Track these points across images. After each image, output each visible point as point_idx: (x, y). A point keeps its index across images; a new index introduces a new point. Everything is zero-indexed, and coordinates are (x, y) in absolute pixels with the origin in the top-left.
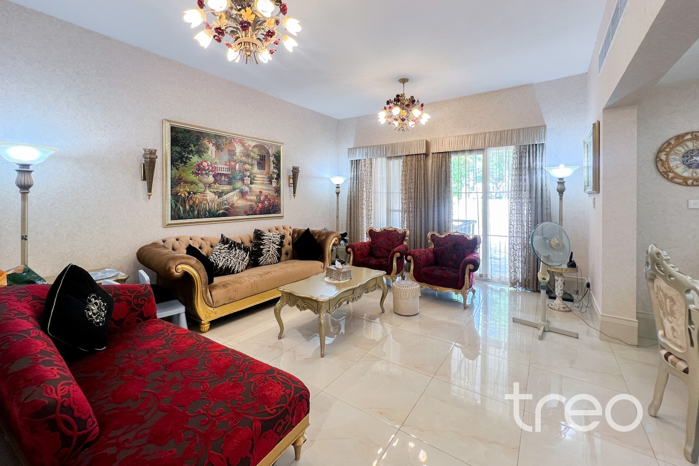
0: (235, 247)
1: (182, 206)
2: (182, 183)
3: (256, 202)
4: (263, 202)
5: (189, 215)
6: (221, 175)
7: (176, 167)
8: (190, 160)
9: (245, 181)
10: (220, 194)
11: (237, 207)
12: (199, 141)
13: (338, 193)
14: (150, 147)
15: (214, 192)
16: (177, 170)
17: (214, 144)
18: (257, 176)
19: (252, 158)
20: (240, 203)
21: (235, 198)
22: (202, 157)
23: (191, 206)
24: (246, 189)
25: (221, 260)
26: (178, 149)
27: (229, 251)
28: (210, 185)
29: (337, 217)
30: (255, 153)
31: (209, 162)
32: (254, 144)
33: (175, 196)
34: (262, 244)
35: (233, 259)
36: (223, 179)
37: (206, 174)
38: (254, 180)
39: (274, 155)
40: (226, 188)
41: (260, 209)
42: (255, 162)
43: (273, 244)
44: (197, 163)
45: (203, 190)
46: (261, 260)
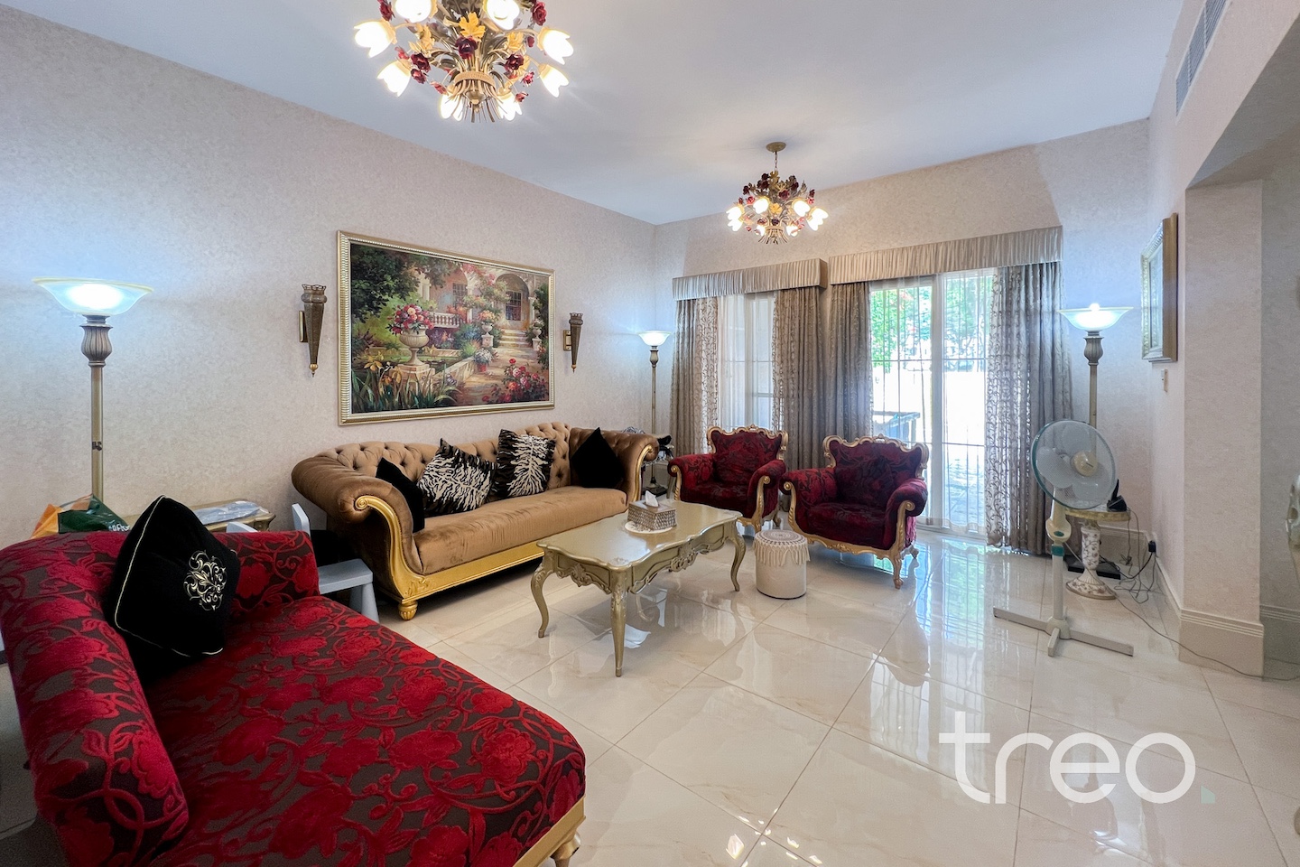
0: (465, 462)
1: (371, 387)
2: (371, 347)
3: (504, 380)
4: (516, 380)
5: (384, 403)
6: (441, 330)
7: (360, 317)
8: (385, 305)
9: (485, 342)
10: (439, 366)
11: (469, 389)
12: (400, 270)
13: (654, 363)
14: (315, 281)
15: (428, 362)
16: (361, 323)
17: (428, 275)
18: (506, 331)
19: (497, 299)
20: (474, 381)
21: (466, 373)
22: (406, 297)
23: (387, 388)
24: (487, 356)
25: (439, 487)
26: (364, 285)
27: (453, 469)
28: (420, 348)
29: (654, 407)
30: (503, 291)
31: (419, 308)
32: (500, 272)
33: (359, 370)
34: (514, 458)
35: (461, 484)
36: (444, 337)
37: (415, 328)
38: (500, 339)
39: (537, 293)
40: (450, 354)
41: (512, 393)
42: (502, 307)
43: (534, 458)
44: (397, 309)
45: (408, 358)
46: (512, 486)
